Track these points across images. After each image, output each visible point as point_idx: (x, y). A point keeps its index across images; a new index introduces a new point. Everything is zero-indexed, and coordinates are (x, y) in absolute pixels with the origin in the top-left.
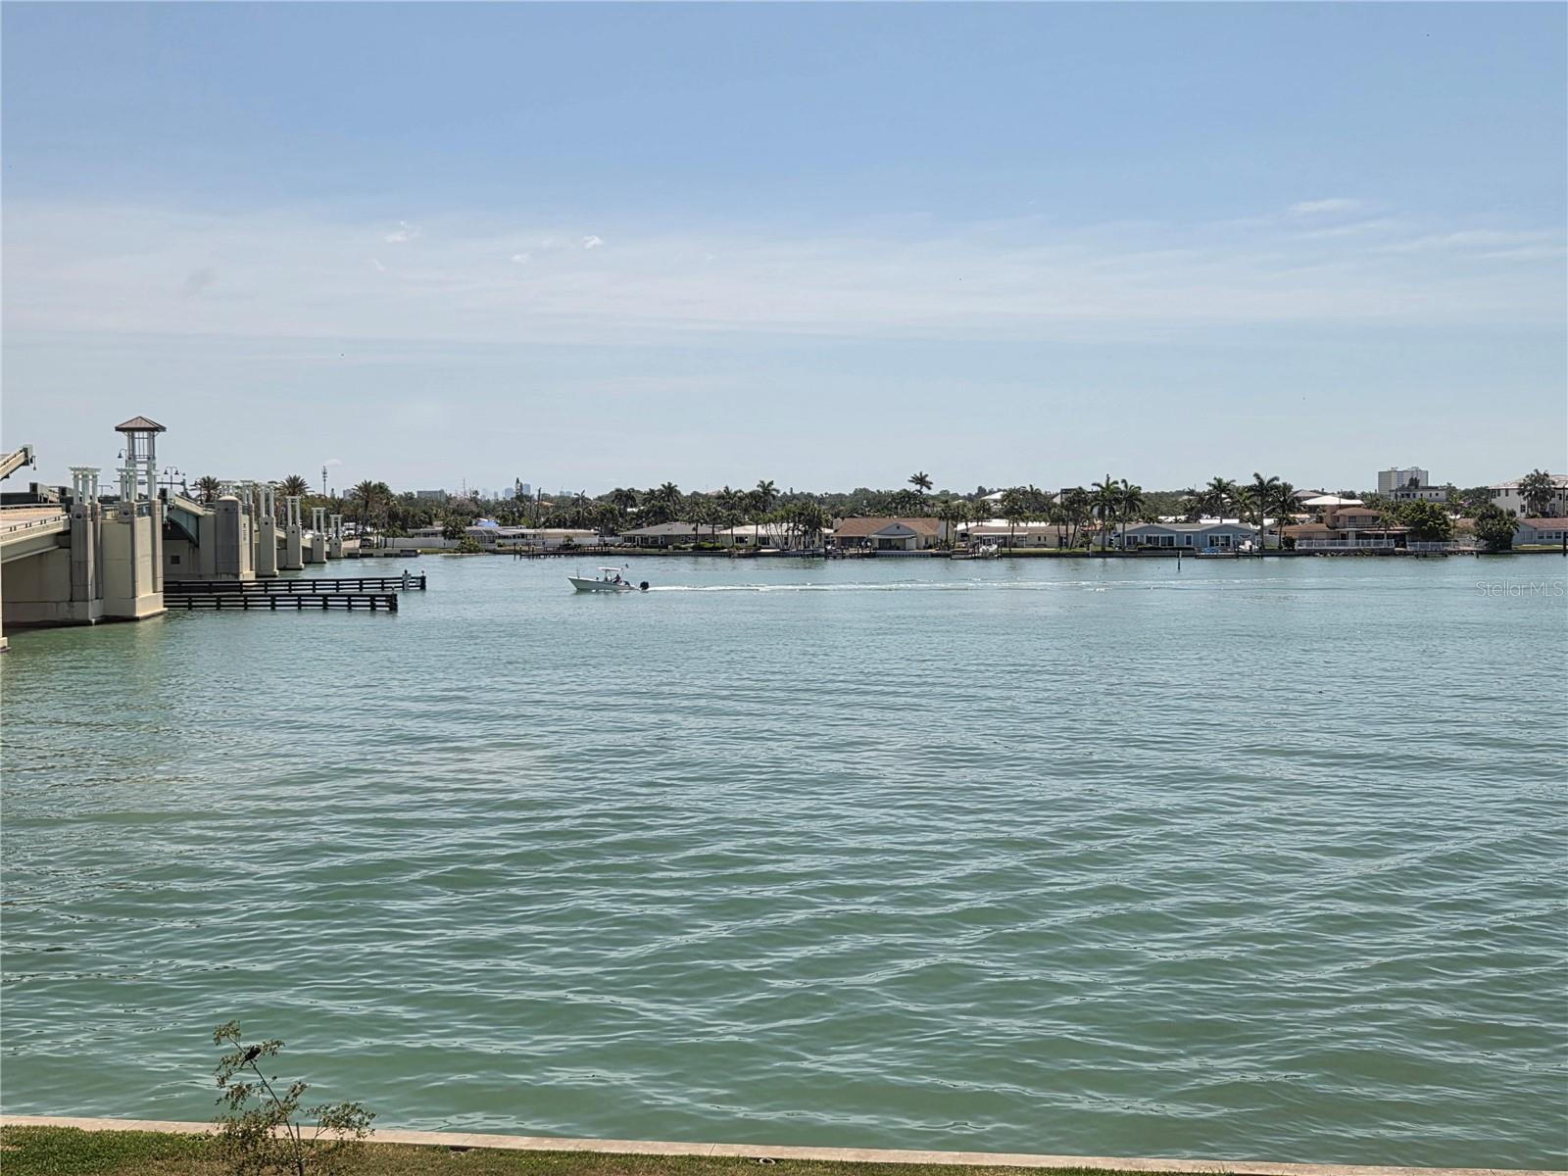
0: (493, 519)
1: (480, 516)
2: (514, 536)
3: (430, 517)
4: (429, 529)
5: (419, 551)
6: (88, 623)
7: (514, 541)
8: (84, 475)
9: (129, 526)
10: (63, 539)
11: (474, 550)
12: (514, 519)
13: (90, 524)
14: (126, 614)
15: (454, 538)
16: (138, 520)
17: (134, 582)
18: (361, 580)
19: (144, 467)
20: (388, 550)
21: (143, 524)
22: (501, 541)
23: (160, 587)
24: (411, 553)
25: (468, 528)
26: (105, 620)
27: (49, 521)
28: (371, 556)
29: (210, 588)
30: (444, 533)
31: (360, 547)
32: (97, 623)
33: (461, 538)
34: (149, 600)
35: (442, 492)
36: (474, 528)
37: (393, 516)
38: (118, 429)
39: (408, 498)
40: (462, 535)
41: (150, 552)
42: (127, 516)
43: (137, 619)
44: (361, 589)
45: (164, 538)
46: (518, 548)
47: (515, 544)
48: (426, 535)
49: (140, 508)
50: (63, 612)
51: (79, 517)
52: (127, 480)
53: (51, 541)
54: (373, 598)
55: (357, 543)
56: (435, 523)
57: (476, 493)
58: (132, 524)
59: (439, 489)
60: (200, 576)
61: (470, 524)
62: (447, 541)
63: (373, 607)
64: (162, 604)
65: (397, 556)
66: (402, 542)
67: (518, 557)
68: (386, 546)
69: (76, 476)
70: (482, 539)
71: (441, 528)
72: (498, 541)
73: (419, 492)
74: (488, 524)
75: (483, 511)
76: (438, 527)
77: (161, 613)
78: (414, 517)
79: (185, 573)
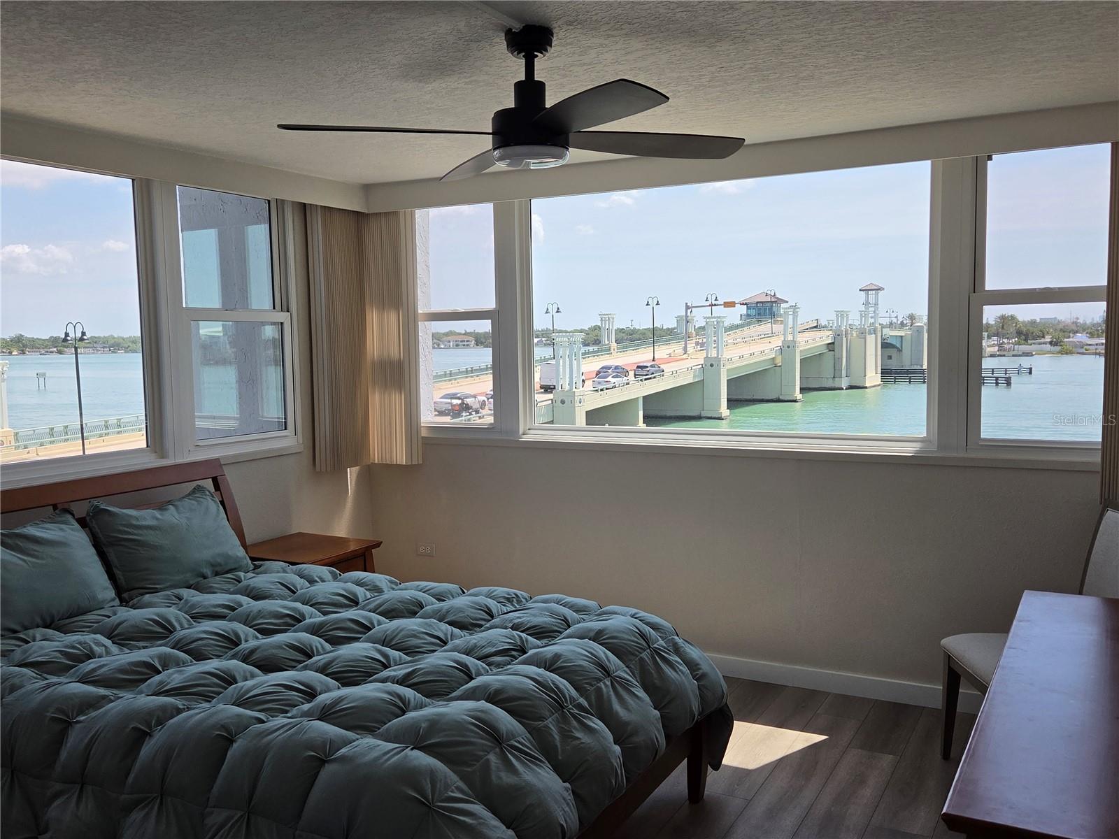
0: (1084, 334)
1: (1077, 332)
2: (1097, 344)
3: (1043, 334)
4: (1042, 340)
5: (1034, 353)
6: (842, 389)
7: (1096, 347)
8: (841, 315)
9: (863, 340)
10: (831, 347)
11: (1068, 353)
12: (1098, 334)
13: (844, 339)
14: (861, 385)
15: (1057, 345)
16: (868, 336)
17: (865, 368)
18: (993, 369)
19: (873, 309)
20: (1015, 353)
21: (871, 339)
22: (1088, 347)
23: (880, 371)
24: (1029, 354)
25: (1066, 340)
26: (851, 387)
27: (825, 337)
28: (1004, 356)
29: (908, 372)
30: (1051, 343)
31: (998, 351)
32: (846, 389)
33: (1061, 345)
34: (873, 377)
35: (1055, 318)
36: (1071, 339)
37: (1019, 333)
38: (860, 290)
39: (1033, 323)
40: (1062, 344)
41: (874, 353)
42: (862, 334)
43: (866, 388)
44: (993, 374)
45: (882, 348)
46: (1097, 351)
47: (1096, 349)
48: (1040, 344)
49: (870, 331)
50: (829, 384)
51: (839, 335)
52: (864, 315)
53: (825, 347)
54: (997, 379)
55: (997, 348)
56: (1046, 337)
57: (1078, 319)
58: (865, 339)
59: (1053, 317)
60: (902, 366)
61: (1069, 337)
62: (1052, 347)
63: (997, 384)
64: (880, 380)
65: (1020, 356)
66: (1025, 348)
67: (1098, 356)
68: (1014, 350)
69: (837, 315)
70: (1076, 346)
71: (1049, 340)
72: (1085, 347)
73: (1041, 319)
74: (1081, 337)
75: (1081, 329)
76: (1048, 338)
77: (879, 385)
78: (1032, 333)
79: (893, 365)
